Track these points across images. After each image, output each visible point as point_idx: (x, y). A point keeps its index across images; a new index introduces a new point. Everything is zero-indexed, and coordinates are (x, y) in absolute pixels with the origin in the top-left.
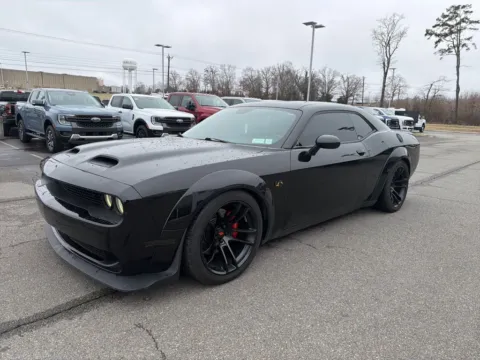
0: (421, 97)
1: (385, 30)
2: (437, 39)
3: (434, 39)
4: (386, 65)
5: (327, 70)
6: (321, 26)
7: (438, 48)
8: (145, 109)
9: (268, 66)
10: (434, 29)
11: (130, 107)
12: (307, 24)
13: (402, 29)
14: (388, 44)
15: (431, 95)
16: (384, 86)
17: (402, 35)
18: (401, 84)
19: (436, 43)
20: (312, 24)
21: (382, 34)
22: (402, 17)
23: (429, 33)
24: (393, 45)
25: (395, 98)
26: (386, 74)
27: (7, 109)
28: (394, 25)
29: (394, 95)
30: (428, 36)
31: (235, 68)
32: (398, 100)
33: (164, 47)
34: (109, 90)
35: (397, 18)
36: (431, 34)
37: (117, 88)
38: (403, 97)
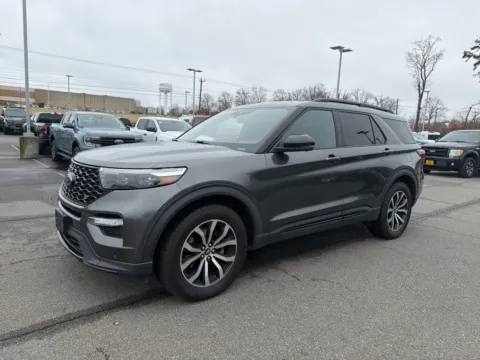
0: (459, 119)
1: (420, 52)
2: (476, 61)
3: (473, 61)
4: (421, 89)
5: (360, 92)
6: (349, 50)
7: (477, 71)
8: (168, 132)
9: (298, 88)
10: (474, 52)
11: (154, 130)
12: (334, 48)
13: (438, 51)
14: (424, 67)
15: (470, 118)
16: (419, 108)
17: (438, 56)
18: (439, 106)
19: (475, 65)
20: (339, 48)
21: (417, 56)
22: (438, 39)
23: (467, 55)
24: (428, 68)
25: (432, 121)
26: (421, 96)
27: (43, 130)
28: (430, 47)
29: (430, 117)
30: (466, 59)
31: (266, 90)
32: (435, 123)
33: (195, 71)
34: (145, 111)
35: (433, 40)
36: (469, 57)
37: (153, 109)
38: (440, 120)
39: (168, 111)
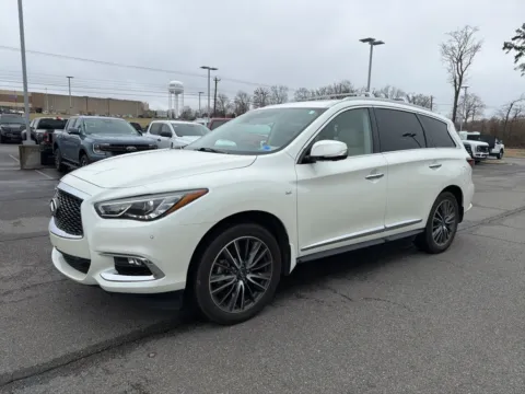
0: (500, 118)
1: (456, 44)
2: (518, 52)
3: (514, 53)
4: (458, 83)
5: (391, 89)
6: (380, 43)
7: (519, 63)
8: (184, 137)
9: (323, 86)
10: (513, 42)
11: (169, 135)
12: (364, 41)
13: (476, 43)
14: (460, 60)
15: (511, 116)
16: (456, 106)
17: (476, 49)
18: (476, 103)
19: (517, 57)
20: (371, 41)
21: (453, 48)
22: (476, 30)
23: (507, 46)
24: (465, 61)
25: (469, 120)
26: (457, 93)
27: (45, 137)
28: (467, 38)
29: (467, 116)
30: (507, 50)
31: (287, 89)
32: (473, 122)
33: (209, 69)
34: (155, 115)
35: (470, 31)
36: (510, 48)
37: (163, 112)
38: (478, 118)
39: (179, 114)
